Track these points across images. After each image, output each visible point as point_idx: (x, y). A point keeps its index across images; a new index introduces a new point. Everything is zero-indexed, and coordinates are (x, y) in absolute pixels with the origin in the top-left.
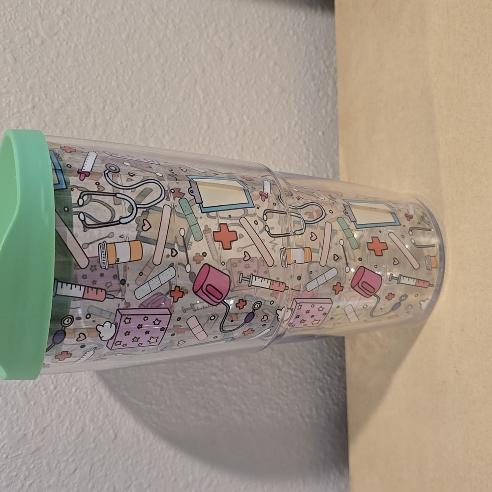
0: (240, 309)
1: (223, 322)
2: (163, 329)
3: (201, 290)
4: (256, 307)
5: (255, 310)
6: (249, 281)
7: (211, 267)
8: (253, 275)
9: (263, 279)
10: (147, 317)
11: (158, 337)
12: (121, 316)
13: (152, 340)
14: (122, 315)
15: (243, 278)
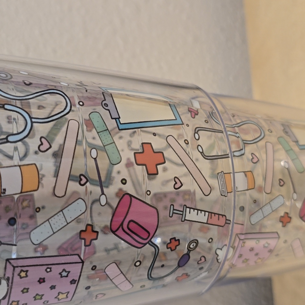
0: (172, 250)
1: (152, 267)
2: (73, 282)
3: (121, 228)
4: (191, 246)
5: (190, 251)
6: (182, 215)
7: (133, 198)
8: (187, 207)
9: (199, 212)
10: (50, 268)
11: (68, 292)
12: (12, 268)
13: (61, 296)
14: (14, 267)
15: (174, 211)
